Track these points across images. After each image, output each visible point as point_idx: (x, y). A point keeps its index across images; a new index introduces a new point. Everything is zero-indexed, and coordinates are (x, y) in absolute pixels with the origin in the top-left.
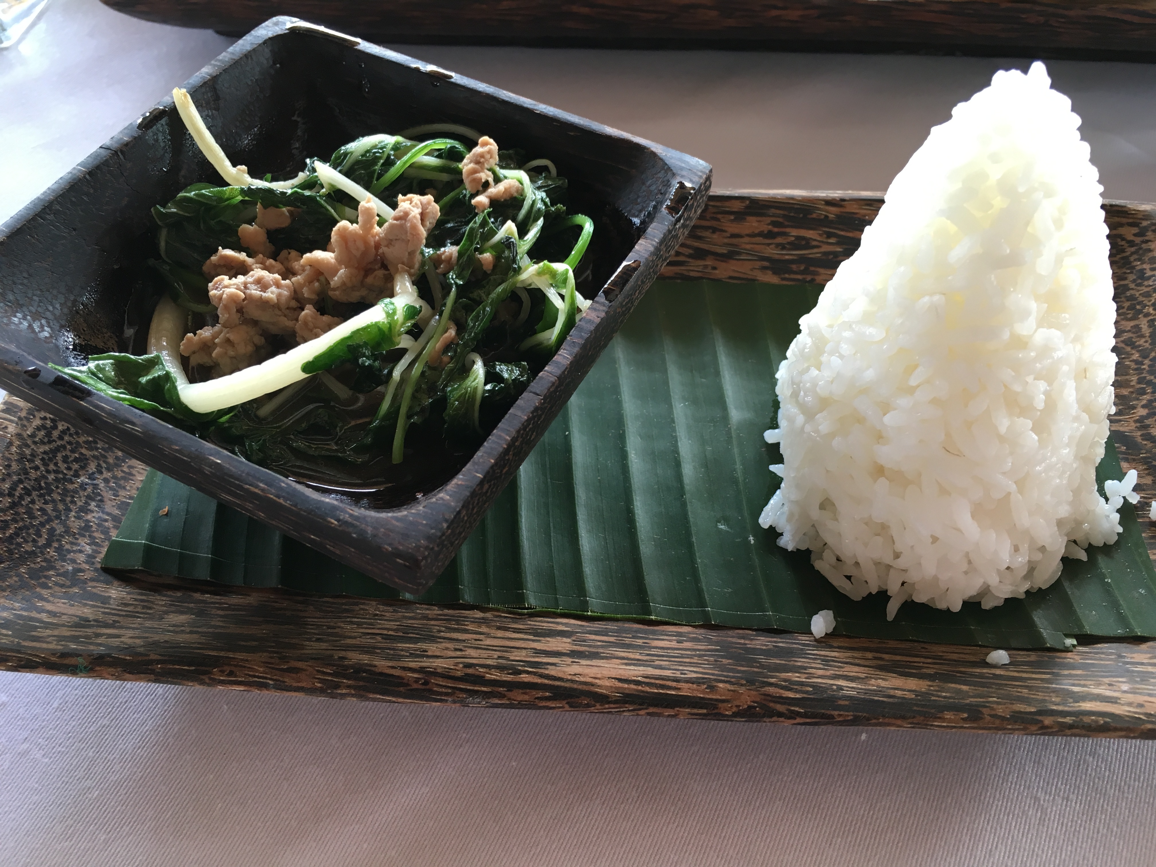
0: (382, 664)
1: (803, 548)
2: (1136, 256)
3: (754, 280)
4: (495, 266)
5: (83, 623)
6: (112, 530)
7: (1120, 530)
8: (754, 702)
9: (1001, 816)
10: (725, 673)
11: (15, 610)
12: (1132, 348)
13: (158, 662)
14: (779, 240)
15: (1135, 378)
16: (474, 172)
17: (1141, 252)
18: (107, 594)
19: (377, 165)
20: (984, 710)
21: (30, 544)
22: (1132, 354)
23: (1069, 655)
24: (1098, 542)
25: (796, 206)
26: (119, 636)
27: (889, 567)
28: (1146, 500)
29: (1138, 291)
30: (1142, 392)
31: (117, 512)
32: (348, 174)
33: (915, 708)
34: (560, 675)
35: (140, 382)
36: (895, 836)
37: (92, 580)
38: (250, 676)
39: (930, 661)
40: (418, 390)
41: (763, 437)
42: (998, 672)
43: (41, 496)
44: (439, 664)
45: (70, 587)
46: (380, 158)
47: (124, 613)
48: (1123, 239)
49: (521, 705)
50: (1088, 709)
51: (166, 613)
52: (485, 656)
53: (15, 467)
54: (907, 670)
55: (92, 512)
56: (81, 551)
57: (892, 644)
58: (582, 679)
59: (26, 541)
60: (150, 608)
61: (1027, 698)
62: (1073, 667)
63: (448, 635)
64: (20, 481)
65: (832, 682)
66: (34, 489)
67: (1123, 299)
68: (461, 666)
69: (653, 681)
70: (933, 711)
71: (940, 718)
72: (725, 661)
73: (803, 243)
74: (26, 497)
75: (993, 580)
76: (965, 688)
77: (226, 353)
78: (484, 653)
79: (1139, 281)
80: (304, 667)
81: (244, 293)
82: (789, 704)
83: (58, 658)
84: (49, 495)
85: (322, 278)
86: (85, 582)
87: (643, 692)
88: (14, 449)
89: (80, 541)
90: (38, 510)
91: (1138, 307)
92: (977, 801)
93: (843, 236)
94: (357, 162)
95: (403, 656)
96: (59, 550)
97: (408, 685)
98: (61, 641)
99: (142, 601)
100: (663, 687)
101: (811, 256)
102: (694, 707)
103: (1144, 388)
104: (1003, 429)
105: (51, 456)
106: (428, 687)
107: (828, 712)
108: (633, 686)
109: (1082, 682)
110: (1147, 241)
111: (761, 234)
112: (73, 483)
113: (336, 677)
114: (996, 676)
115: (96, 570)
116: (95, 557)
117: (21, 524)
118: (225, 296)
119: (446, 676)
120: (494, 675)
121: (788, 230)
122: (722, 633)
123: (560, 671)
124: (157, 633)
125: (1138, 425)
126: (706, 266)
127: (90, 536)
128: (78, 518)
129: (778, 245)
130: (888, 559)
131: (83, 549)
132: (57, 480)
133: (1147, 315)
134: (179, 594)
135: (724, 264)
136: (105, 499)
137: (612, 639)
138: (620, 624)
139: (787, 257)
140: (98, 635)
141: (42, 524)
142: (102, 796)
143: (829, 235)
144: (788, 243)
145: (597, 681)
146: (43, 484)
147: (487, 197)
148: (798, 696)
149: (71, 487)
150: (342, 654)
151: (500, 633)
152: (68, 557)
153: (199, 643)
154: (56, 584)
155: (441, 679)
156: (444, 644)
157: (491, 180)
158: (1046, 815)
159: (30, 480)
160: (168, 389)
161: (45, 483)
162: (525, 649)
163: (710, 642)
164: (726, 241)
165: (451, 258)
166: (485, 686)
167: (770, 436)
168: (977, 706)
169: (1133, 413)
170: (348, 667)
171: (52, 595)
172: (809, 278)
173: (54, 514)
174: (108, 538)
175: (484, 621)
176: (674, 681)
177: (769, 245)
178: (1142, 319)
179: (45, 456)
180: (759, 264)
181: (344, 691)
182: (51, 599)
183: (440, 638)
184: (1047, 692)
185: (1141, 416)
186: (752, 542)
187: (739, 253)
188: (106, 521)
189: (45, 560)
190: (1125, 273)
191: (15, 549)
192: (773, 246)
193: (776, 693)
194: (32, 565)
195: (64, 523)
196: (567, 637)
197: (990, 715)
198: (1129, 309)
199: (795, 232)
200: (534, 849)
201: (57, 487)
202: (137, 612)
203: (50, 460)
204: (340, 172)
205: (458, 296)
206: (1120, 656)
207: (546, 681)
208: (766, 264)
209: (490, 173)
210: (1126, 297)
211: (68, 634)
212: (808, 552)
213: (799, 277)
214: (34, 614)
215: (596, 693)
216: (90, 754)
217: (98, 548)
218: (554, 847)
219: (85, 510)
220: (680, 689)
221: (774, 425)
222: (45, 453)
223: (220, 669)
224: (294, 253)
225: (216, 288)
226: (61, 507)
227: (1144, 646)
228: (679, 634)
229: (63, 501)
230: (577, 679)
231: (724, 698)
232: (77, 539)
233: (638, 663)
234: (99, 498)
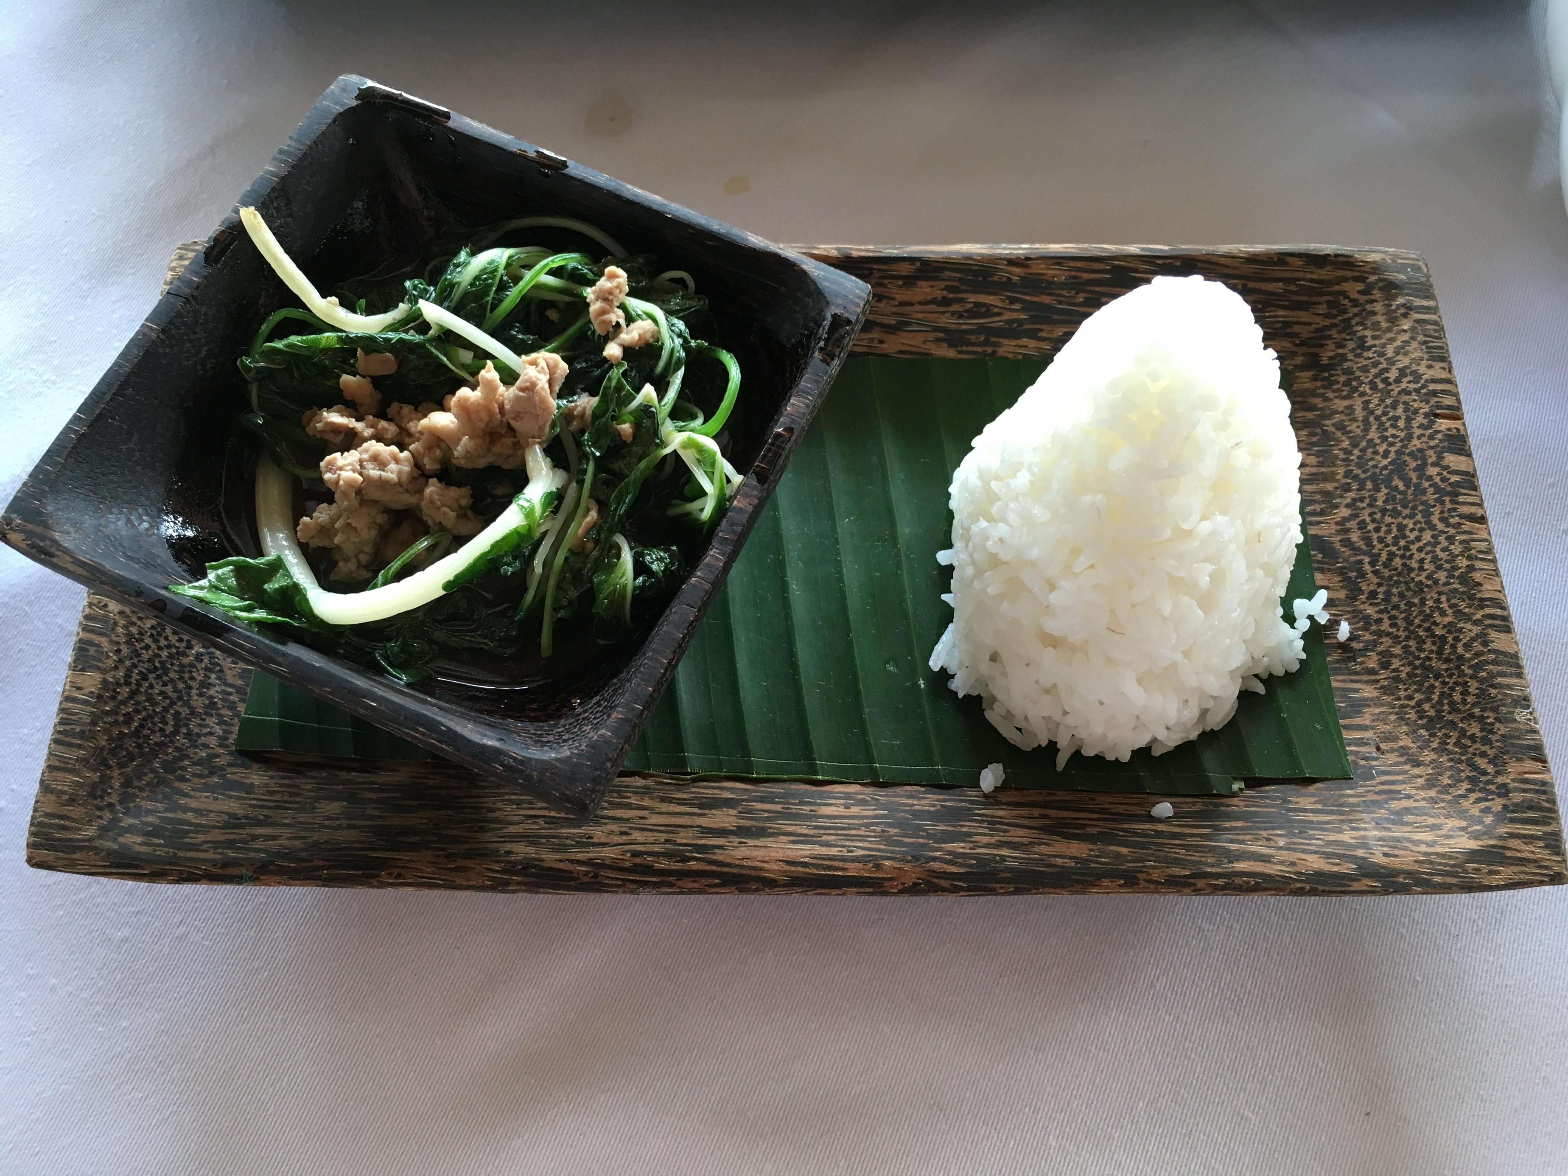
0: (549, 858)
1: (974, 693)
2: (1357, 319)
3: (927, 354)
4: (635, 435)
5: (233, 822)
6: (239, 704)
7: (1304, 656)
8: (918, 879)
9: (1165, 948)
10: (891, 848)
11: (159, 812)
12: (1343, 434)
13: (323, 868)
14: (956, 307)
15: (1341, 471)
16: (603, 312)
17: (1364, 314)
18: (248, 781)
19: (488, 295)
20: (1140, 876)
21: (158, 734)
22: (1342, 441)
23: (1235, 801)
24: (1279, 672)
25: (974, 268)
26: (274, 838)
27: (1058, 724)
28: (1336, 618)
29: (1357, 363)
30: (1347, 488)
31: (240, 682)
32: (456, 311)
33: (1074, 877)
34: (728, 860)
35: (266, 590)
36: (1060, 973)
37: (230, 765)
38: (420, 877)
39: (1095, 816)
40: (561, 580)
41: (936, 559)
42: (1161, 827)
43: (158, 677)
44: (608, 853)
45: (207, 777)
46: (491, 285)
47: (272, 804)
48: (1346, 297)
49: (690, 892)
50: (1240, 870)
51: (316, 800)
52: (651, 840)
53: (125, 651)
54: (1071, 831)
55: (214, 686)
56: (211, 734)
57: (1061, 795)
58: (750, 864)
59: (153, 732)
60: (297, 795)
61: (1184, 860)
62: (1236, 817)
63: (611, 813)
64: (134, 666)
65: (995, 852)
66: (150, 671)
67: (1339, 372)
68: (629, 855)
69: (820, 862)
70: (1091, 879)
71: (1097, 885)
72: (892, 831)
73: (984, 310)
74: (143, 682)
75: (1162, 734)
76: (1124, 850)
77: (348, 539)
78: (650, 837)
79: (1359, 351)
80: (473, 866)
81: (361, 474)
82: (953, 880)
83: (220, 868)
84: (166, 675)
85: (443, 445)
86: (222, 768)
87: (811, 874)
88: (120, 630)
89: (208, 722)
90: (158, 694)
91: (1354, 383)
92: (1142, 933)
93: (1027, 301)
94: (466, 295)
95: (568, 845)
96: (189, 735)
97: (578, 879)
98: (218, 848)
99: (287, 786)
100: (829, 868)
101: (991, 325)
102: (861, 887)
103: (1350, 483)
104: (1166, 612)
105: (159, 629)
106: (598, 880)
107: (990, 886)
108: (800, 869)
109: (1240, 837)
110: (1372, 301)
111: (934, 301)
112: (188, 656)
113: (505, 874)
114: (1159, 834)
115: (231, 753)
116: (228, 739)
117: (144, 714)
118: (341, 482)
119: (614, 866)
120: (663, 864)
121: (964, 296)
122: (890, 791)
123: (729, 855)
124: (313, 830)
125: (1339, 527)
126: (872, 340)
127: (217, 714)
128: (201, 695)
129: (953, 313)
130: (1057, 717)
131: (212, 730)
132: (171, 656)
133: (1363, 394)
134: (324, 774)
135: (892, 337)
136: (225, 669)
137: (778, 807)
138: (786, 785)
139: (964, 327)
140: (254, 838)
141: (166, 710)
142: (272, 976)
143: (1013, 301)
144: (966, 311)
145: (765, 865)
146: (158, 665)
147: (620, 345)
148: (962, 871)
149: (185, 661)
150: (508, 847)
151: (665, 807)
152: (200, 741)
153: (360, 842)
154: (194, 775)
155: (610, 871)
156: (609, 827)
157: (622, 322)
158: (1209, 944)
159: (143, 662)
160: (300, 602)
161: (159, 662)
162: (691, 827)
163: (879, 805)
164: (894, 310)
165: (583, 413)
166: (654, 875)
167: (943, 557)
168: (1134, 871)
169: (1335, 513)
170: (515, 863)
171: (193, 789)
172: (990, 350)
173: (175, 695)
174: (237, 715)
175: (646, 791)
176: (840, 860)
177: (943, 313)
178: (1357, 398)
179: (153, 632)
180: (932, 336)
181: (514, 888)
182: (192, 793)
183: (604, 817)
184: (1202, 852)
185: (1344, 518)
186: (922, 686)
187: (908, 324)
188: (230, 694)
189: (177, 749)
190: (1345, 340)
191: (144, 742)
192: (948, 315)
193: (941, 868)
194: (165, 758)
195: (187, 704)
196: (733, 808)
197: (1146, 881)
198: (1344, 385)
199: (973, 298)
200: (710, 1005)
201: (172, 664)
202: (286, 802)
203: (159, 634)
204: (448, 309)
205: (598, 470)
206: (1285, 801)
207: (714, 868)
208: (941, 335)
209: (620, 312)
210: (1343, 369)
211: (222, 838)
212: (979, 698)
213: (979, 349)
214: (180, 815)
215: (765, 878)
216: (252, 934)
217: (228, 728)
218: (729, 1000)
219: (205, 684)
220: (847, 869)
221: (949, 545)
222: (153, 628)
223: (388, 871)
224: (407, 409)
225: (330, 470)
226: (181, 686)
227: (1312, 789)
228: (847, 796)
229: (181, 678)
230: (745, 864)
231: (889, 876)
232: (204, 720)
233: (805, 839)
234: (218, 668)
